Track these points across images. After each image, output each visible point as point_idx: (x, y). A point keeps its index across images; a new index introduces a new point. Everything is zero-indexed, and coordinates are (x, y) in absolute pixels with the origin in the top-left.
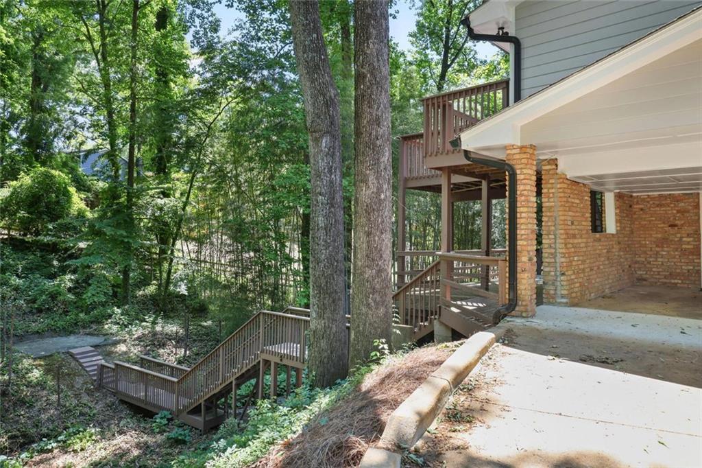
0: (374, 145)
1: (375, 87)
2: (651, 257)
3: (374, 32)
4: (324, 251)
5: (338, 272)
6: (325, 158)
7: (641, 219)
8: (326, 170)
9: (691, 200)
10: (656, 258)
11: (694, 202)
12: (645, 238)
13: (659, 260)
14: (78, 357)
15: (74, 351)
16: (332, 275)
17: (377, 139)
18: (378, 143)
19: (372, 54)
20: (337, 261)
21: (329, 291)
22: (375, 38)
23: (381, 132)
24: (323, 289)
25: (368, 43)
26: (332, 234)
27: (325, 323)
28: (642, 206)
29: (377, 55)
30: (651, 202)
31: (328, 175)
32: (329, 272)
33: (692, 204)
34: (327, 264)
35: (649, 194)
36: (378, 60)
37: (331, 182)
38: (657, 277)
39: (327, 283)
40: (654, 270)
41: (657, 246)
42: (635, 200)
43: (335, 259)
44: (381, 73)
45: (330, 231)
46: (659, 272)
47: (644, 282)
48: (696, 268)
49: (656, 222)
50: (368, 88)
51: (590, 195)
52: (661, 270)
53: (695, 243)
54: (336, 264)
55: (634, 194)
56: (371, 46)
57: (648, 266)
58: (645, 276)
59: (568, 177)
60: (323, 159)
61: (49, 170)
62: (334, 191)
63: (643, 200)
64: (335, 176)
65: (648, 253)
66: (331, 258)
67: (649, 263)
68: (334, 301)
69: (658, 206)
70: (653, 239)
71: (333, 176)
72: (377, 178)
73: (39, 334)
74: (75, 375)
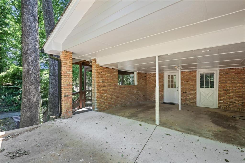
0: (27, 53)
1: (26, 31)
2: (151, 92)
3: (26, 10)
4: (51, 91)
5: (56, 97)
6: (52, 61)
7: (149, 80)
8: (52, 65)
9: (161, 75)
10: (152, 93)
11: (162, 75)
12: (150, 86)
13: (153, 93)
14: (14, 119)
15: (13, 117)
16: (54, 98)
17: (28, 51)
18: (28, 52)
19: (25, 19)
20: (56, 94)
21: (53, 103)
22: (26, 13)
23: (29, 48)
24: (51, 102)
25: (23, 15)
26: (54, 85)
27: (51, 113)
28: (149, 77)
29: (27, 19)
30: (151, 75)
31: (53, 67)
32: (53, 97)
33: (161, 76)
34: (52, 95)
35: (151, 73)
36: (28, 21)
37: (54, 69)
38: (152, 98)
39: (52, 100)
40: (152, 96)
41: (153, 89)
42: (147, 75)
43: (55, 93)
44: (29, 26)
45: (53, 84)
46: (153, 97)
47: (149, 100)
48: (162, 96)
49: (152, 82)
50: (24, 32)
51: (118, 72)
52: (153, 96)
53: (162, 88)
54: (55, 94)
55: (147, 73)
56: (24, 15)
57: (150, 95)
58: (149, 98)
59: (100, 65)
60: (51, 61)
61: (18, 67)
62: (55, 71)
63: (149, 75)
64: (56, 67)
65: (150, 91)
66: (53, 93)
67: (150, 94)
68: (54, 106)
69: (153, 76)
70: (152, 87)
71: (54, 67)
72: (28, 65)
73: (6, 112)
74: (11, 124)
